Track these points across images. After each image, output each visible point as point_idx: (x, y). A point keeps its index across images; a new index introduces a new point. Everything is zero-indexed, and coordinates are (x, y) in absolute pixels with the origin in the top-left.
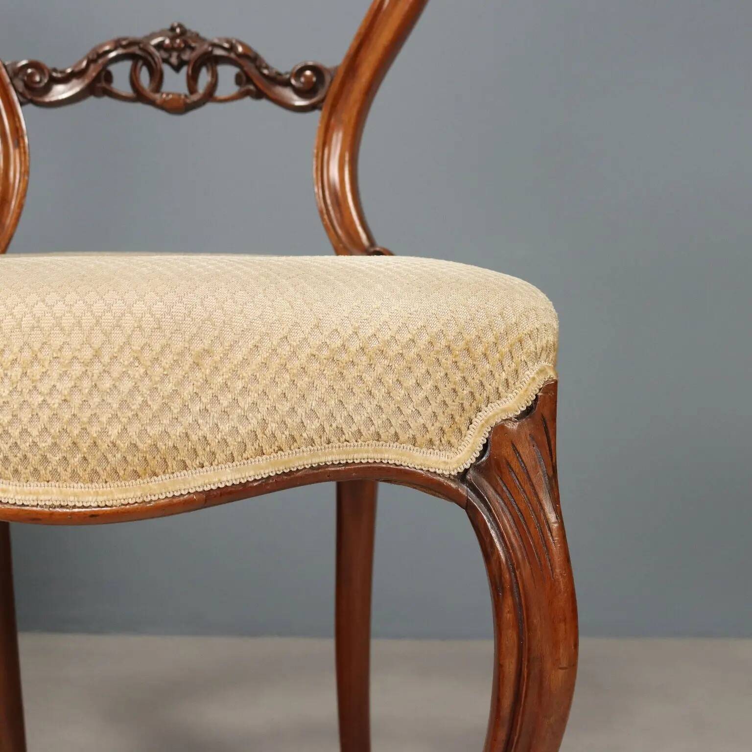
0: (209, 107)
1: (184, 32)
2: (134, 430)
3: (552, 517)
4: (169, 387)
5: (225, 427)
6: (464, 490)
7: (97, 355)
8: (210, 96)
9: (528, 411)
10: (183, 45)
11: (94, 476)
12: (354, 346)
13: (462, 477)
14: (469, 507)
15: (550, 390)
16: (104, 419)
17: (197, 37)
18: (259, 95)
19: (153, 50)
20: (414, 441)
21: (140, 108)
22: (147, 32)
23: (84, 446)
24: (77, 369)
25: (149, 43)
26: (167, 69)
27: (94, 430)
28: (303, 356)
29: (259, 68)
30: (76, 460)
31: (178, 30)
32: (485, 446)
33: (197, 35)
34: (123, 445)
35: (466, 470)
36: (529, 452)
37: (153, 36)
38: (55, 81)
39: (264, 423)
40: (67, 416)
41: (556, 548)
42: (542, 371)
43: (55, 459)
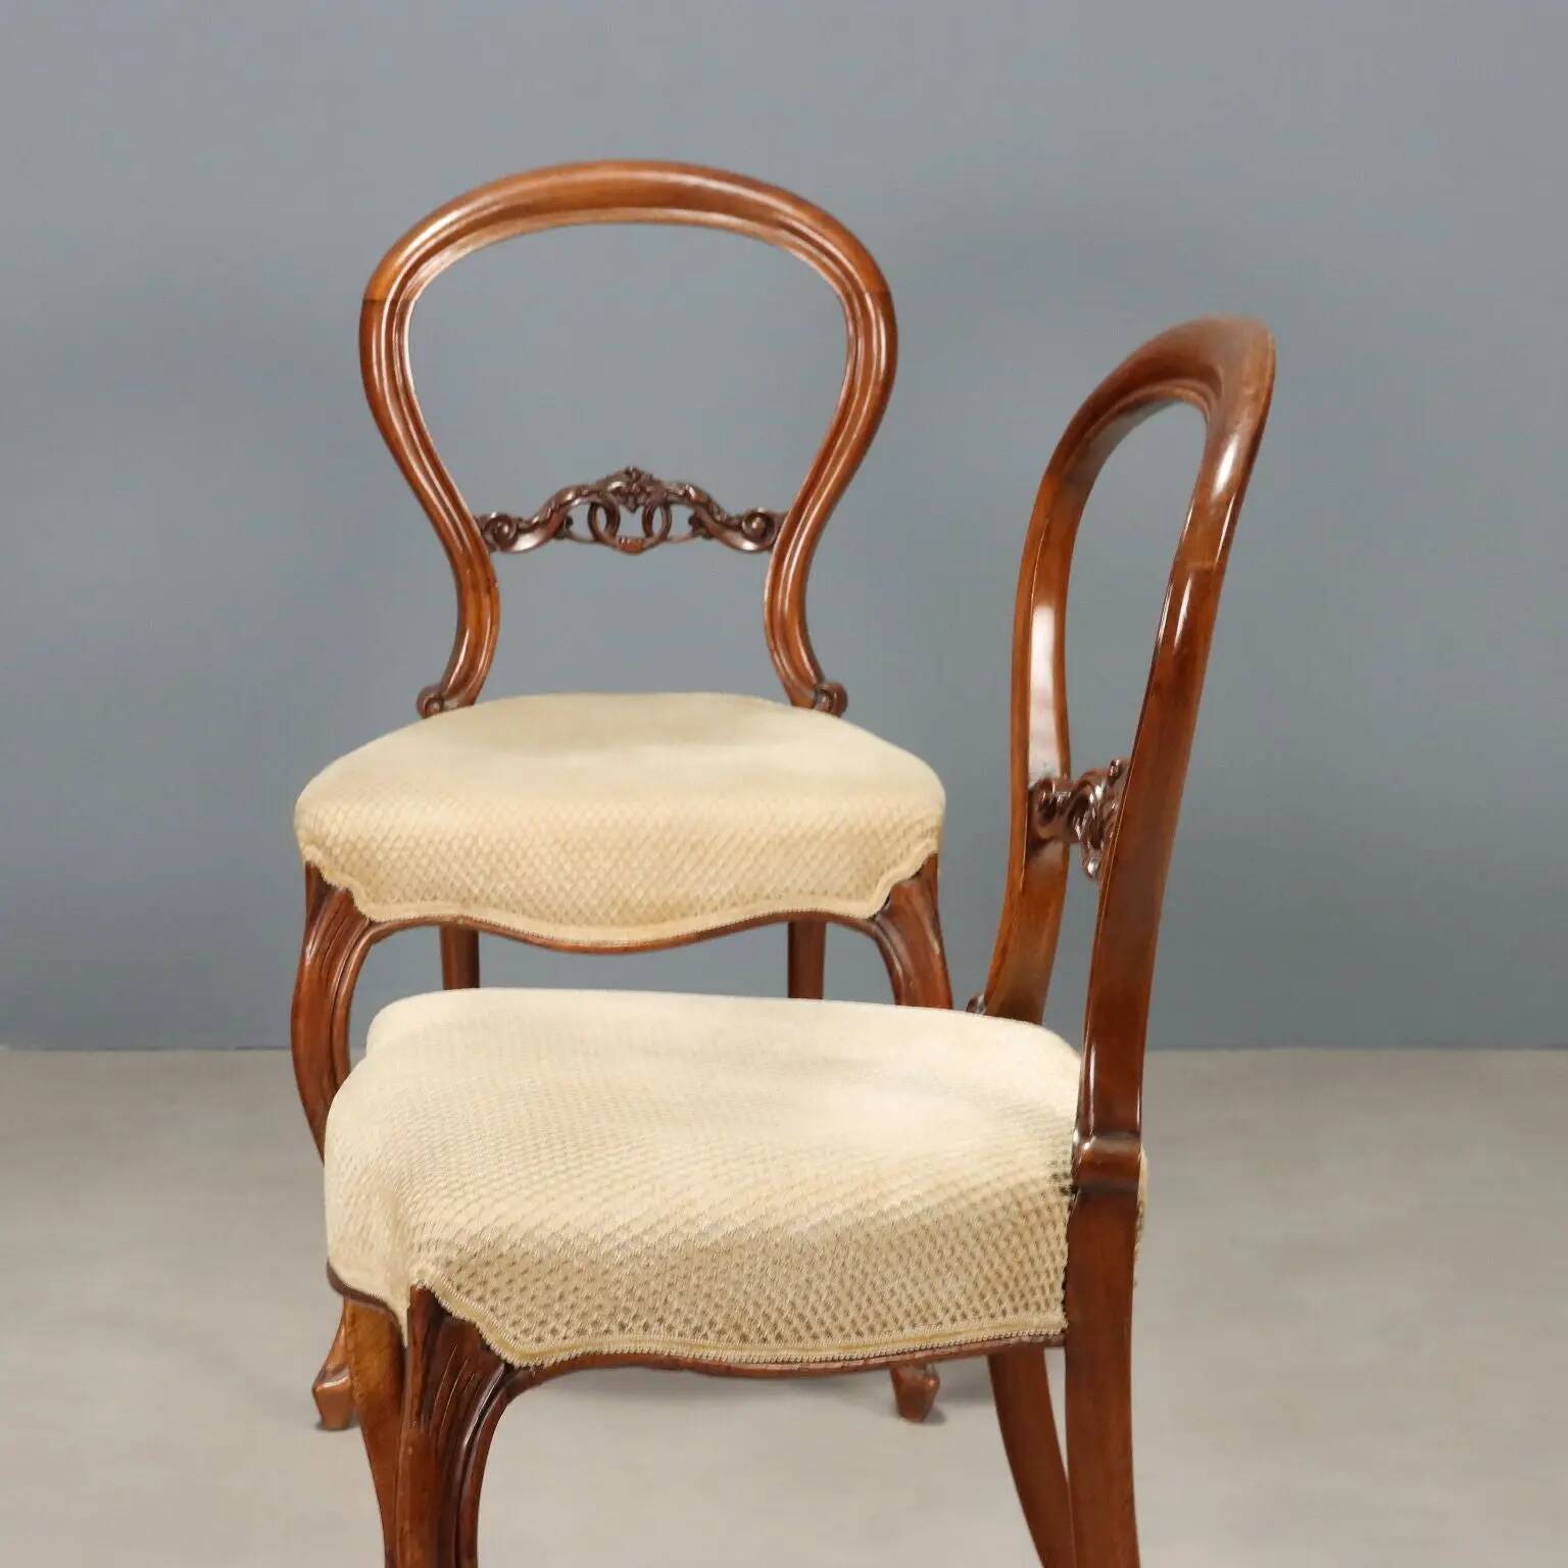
0: (664, 546)
1: (639, 475)
2: (653, 893)
3: (936, 946)
4: (675, 865)
5: (712, 890)
6: (874, 928)
7: (629, 844)
8: (664, 537)
9: (918, 874)
10: (639, 490)
11: (625, 923)
12: (797, 834)
13: (872, 919)
14: (878, 940)
15: (933, 861)
16: (633, 886)
17: (652, 481)
18: (709, 535)
19: (611, 497)
20: (838, 895)
21: (598, 548)
22: (603, 475)
23: (620, 904)
24: (615, 854)
25: (605, 489)
26: (623, 511)
27: (627, 893)
28: (764, 842)
29: (711, 514)
30: (614, 914)
31: (634, 475)
32: (888, 899)
33: (651, 477)
34: (646, 903)
35: (875, 916)
36: (919, 903)
37: (610, 480)
38: (521, 531)
39: (737, 887)
40: (608, 885)
41: (938, 965)
42: (927, 847)
43: (600, 913)
